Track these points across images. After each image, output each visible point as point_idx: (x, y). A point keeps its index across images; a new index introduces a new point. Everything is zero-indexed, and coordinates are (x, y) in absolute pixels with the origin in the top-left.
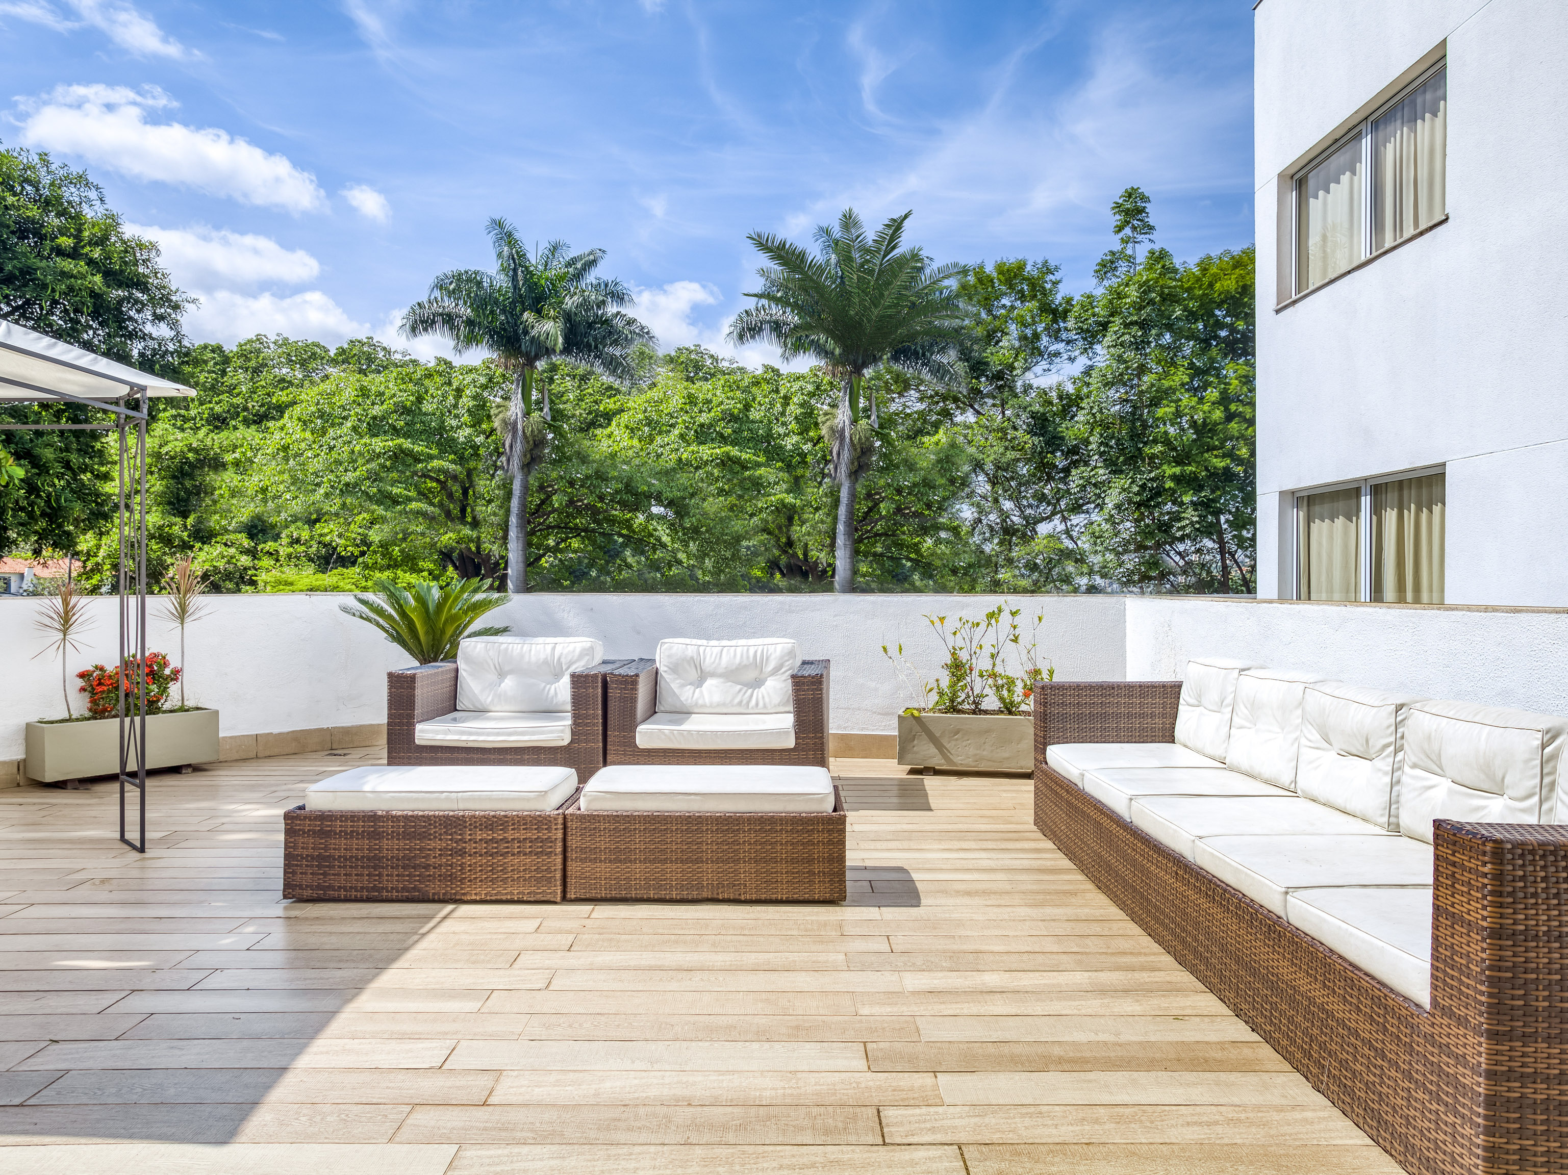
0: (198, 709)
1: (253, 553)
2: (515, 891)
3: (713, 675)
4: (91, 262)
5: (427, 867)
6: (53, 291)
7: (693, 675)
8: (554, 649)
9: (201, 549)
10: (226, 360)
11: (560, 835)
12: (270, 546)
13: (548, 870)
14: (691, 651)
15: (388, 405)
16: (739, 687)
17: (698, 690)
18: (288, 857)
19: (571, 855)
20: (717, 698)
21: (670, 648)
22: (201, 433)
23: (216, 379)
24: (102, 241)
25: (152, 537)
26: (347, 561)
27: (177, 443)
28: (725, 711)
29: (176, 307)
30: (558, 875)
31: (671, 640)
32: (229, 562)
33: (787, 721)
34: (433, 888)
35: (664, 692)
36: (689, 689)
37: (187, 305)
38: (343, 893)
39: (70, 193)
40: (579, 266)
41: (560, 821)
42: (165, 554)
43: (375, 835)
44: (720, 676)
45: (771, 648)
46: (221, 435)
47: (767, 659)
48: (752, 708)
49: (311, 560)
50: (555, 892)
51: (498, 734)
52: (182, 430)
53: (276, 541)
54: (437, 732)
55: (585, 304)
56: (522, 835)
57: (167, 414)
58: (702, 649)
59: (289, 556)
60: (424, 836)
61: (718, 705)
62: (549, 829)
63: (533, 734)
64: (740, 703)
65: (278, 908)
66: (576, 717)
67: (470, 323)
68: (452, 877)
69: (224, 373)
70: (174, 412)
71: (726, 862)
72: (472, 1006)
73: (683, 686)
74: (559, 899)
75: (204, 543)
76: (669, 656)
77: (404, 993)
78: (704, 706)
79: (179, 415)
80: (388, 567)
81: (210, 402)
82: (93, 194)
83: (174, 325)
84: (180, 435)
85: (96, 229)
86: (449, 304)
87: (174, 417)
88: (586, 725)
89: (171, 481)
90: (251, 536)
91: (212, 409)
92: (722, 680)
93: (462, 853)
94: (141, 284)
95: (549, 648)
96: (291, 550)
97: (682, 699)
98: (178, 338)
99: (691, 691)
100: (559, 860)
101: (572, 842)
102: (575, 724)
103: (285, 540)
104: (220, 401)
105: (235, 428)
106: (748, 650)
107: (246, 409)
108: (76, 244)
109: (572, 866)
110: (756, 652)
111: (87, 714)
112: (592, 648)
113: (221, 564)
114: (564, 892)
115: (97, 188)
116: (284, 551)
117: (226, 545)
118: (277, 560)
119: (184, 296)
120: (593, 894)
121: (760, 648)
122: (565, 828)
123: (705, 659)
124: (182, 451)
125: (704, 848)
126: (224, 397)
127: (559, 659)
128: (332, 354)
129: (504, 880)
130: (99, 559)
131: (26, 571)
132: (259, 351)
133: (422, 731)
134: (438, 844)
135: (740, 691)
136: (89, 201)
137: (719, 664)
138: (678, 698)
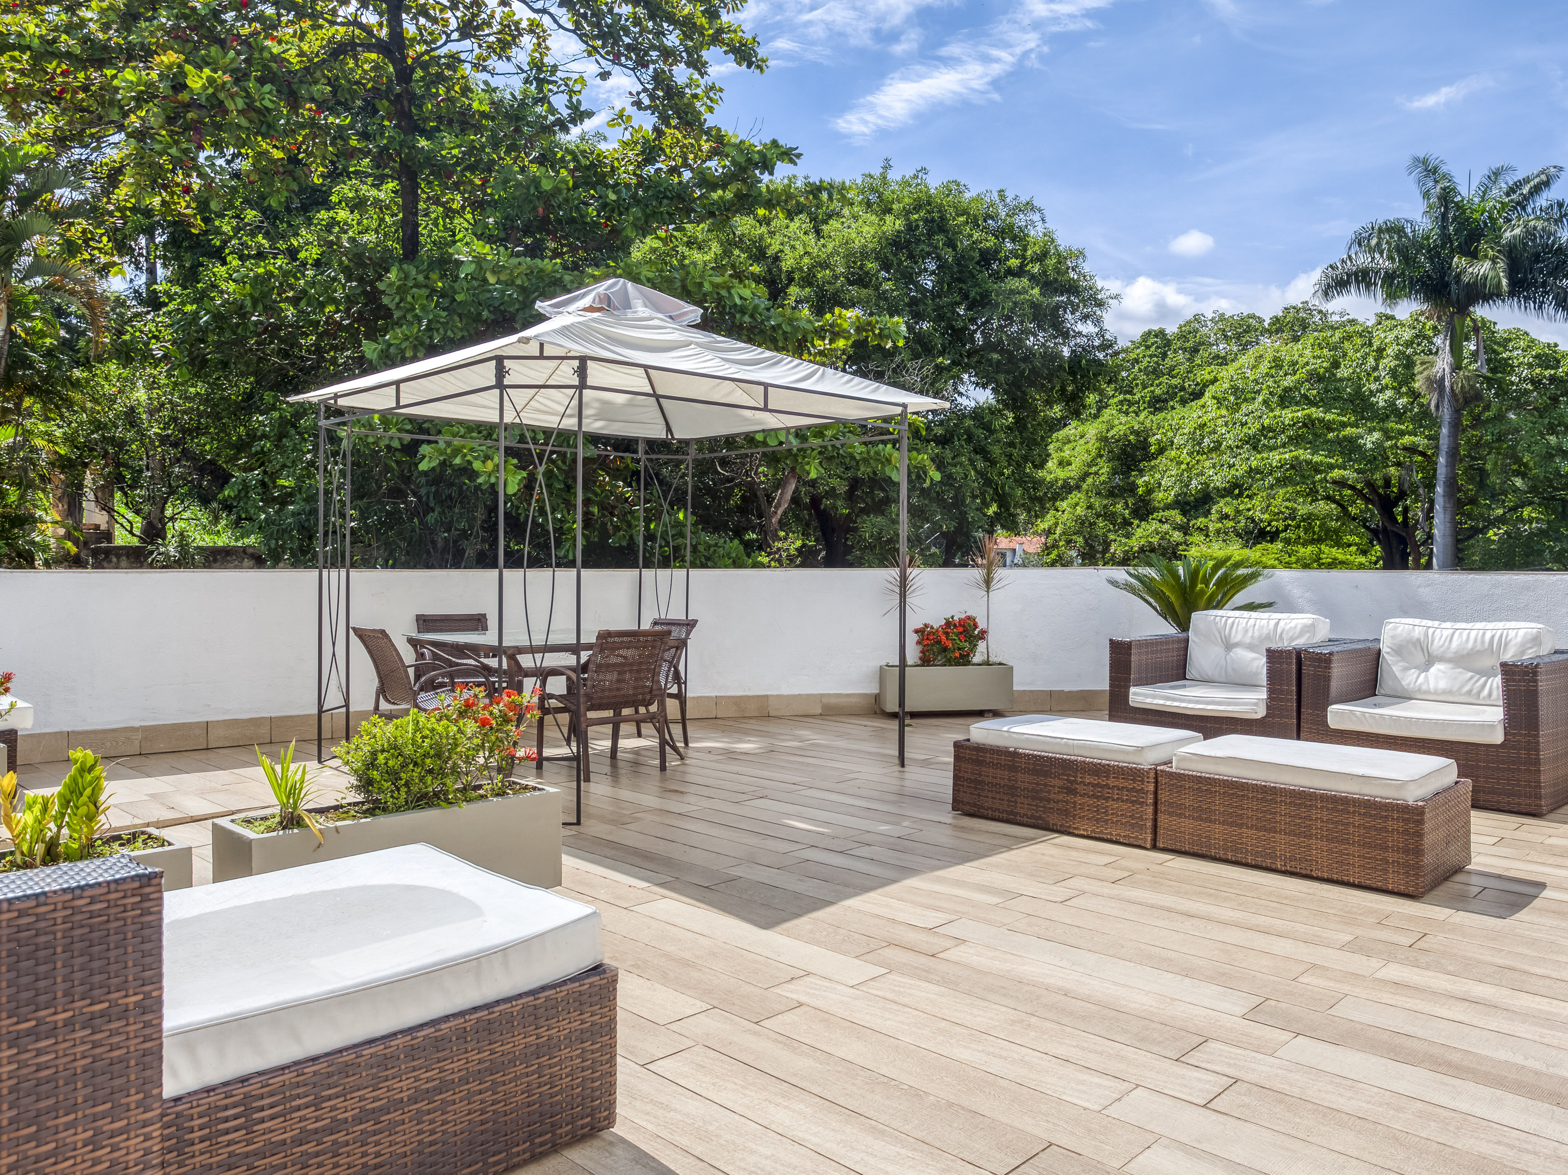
0: (1000, 664)
1: (1185, 529)
2: (1114, 833)
3: (1441, 659)
4: (1032, 278)
5: (1049, 801)
6: (1003, 308)
7: (1420, 658)
8: (1277, 624)
9: (1138, 526)
10: (1168, 343)
11: (1151, 788)
12: (1201, 521)
13: (1141, 818)
14: (1418, 633)
15: (1301, 374)
16: (1470, 674)
17: (1423, 675)
18: (956, 778)
19: (1162, 808)
20: (1442, 684)
21: (1395, 628)
22: (1142, 416)
23: (1156, 363)
24: (1042, 257)
25: (1098, 515)
26: (1273, 536)
27: (1121, 427)
28: (1452, 699)
29: (1100, 304)
30: (1149, 824)
31: (1397, 620)
32: (1162, 538)
33: (1495, 714)
34: (1053, 819)
35: (1385, 675)
36: (1413, 673)
37: (1111, 301)
38: (990, 812)
39: (1020, 220)
40: (1525, 190)
41: (1152, 775)
42: (1109, 531)
43: (1013, 768)
44: (1449, 661)
45: (1512, 634)
46: (1158, 417)
47: (1506, 645)
48: (1484, 698)
49: (1239, 535)
50: (1145, 840)
51: (1198, 702)
52: (1127, 413)
53: (1206, 517)
54: (1147, 696)
55: (1530, 233)
56: (1121, 783)
57: (1116, 400)
58: (1431, 631)
59: (1218, 532)
60: (1047, 774)
61: (1444, 692)
62: (1142, 781)
63: (1229, 704)
64: (1469, 692)
65: (947, 816)
66: (1271, 691)
67: (1389, 278)
68: (1066, 813)
69: (1164, 355)
70: (1121, 397)
71: (1299, 835)
72: (995, 900)
73: (1406, 669)
74: (1148, 846)
75: (1141, 521)
76: (1393, 637)
77: (959, 883)
78: (1428, 692)
79: (1125, 400)
80: (1312, 542)
81: (1152, 385)
82: (1036, 217)
83: (1098, 322)
84: (1124, 419)
85: (1037, 248)
86: (1363, 260)
87: (1121, 403)
88: (1281, 700)
89: (1116, 463)
90: (1184, 513)
91: (1153, 392)
92: (1450, 666)
93: (1073, 792)
94: (1072, 289)
95: (1272, 623)
96: (1220, 525)
97: (1404, 683)
98: (1101, 333)
99: (1415, 676)
100: (1150, 810)
101: (1163, 796)
102: (1271, 698)
103: (1214, 516)
104: (1160, 384)
105: (1173, 408)
106: (1484, 634)
107: (1183, 389)
108: (1022, 263)
109: (1162, 818)
110: (1493, 637)
111: (919, 662)
112: (1313, 626)
113: (1155, 540)
114: (1154, 840)
115: (1040, 210)
116: (1213, 527)
117: (1160, 521)
118: (1207, 536)
119: (1108, 294)
120: (1178, 847)
121: (1499, 632)
122: (1156, 782)
123: (1433, 641)
124: (1125, 435)
125: (1278, 819)
126: (1164, 379)
127: (1281, 634)
128: (1266, 324)
129: (1106, 821)
130: (1057, 536)
131: (1017, 547)
132: (1196, 331)
133: (1135, 694)
134: (1057, 782)
135: (1471, 678)
136: (1033, 222)
137: (1448, 648)
138: (1399, 682)
